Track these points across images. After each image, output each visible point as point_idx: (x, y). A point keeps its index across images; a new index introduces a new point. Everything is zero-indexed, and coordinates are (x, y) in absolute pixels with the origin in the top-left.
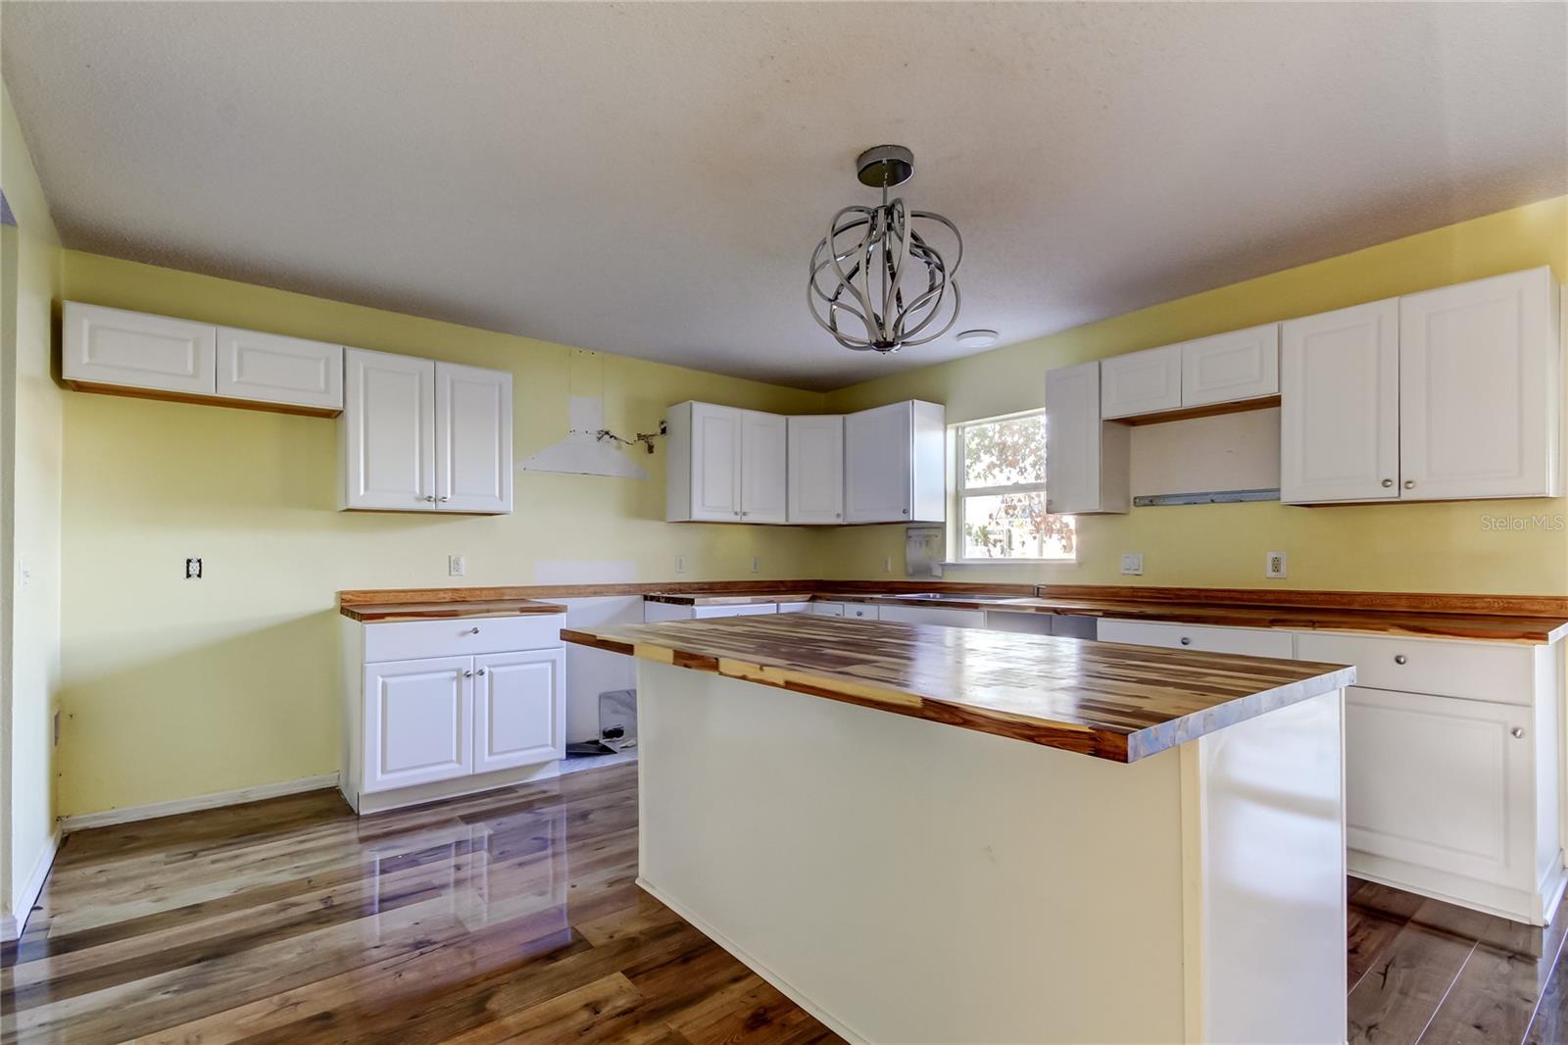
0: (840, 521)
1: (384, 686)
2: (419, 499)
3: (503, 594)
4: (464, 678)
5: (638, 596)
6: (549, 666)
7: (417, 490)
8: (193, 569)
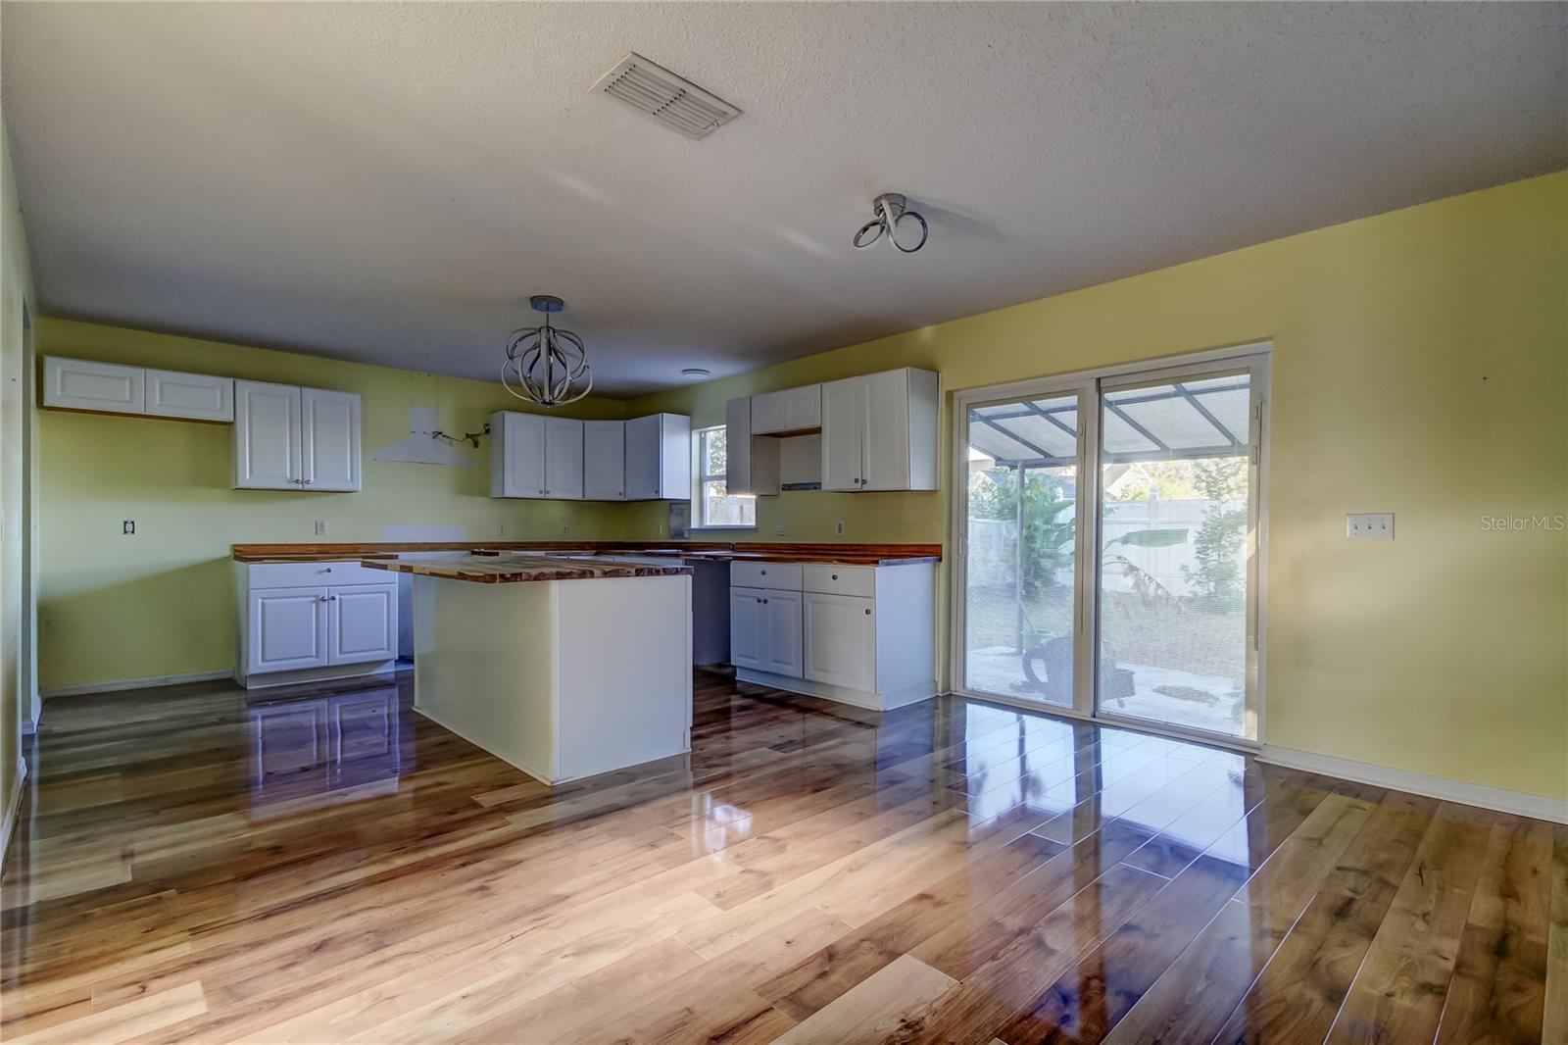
0: (622, 498)
1: (263, 605)
2: (290, 482)
3: (360, 548)
4: (320, 602)
5: (467, 552)
6: (385, 596)
7: (288, 475)
8: (129, 528)
